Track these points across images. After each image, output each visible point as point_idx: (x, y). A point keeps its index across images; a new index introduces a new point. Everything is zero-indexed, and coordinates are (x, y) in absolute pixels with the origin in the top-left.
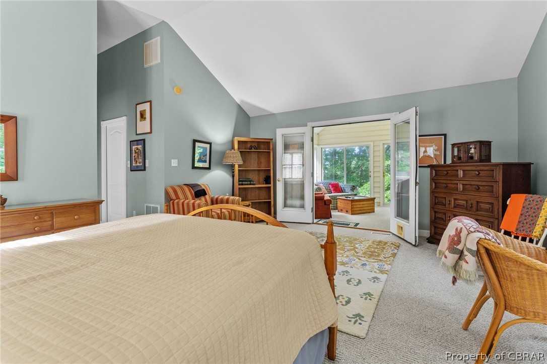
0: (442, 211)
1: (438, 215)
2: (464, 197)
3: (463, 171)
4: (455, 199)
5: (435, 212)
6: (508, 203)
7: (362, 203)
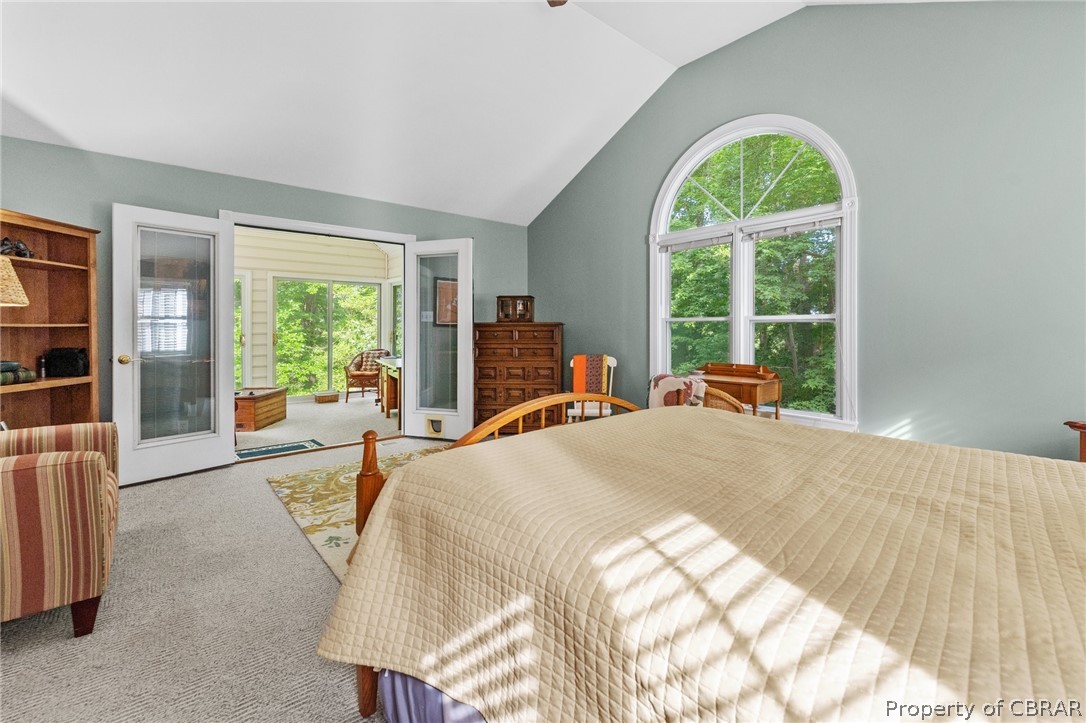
0: (492, 386)
1: (486, 393)
2: (520, 365)
3: (519, 331)
4: (508, 368)
5: (480, 389)
6: (572, 365)
7: (270, 402)
